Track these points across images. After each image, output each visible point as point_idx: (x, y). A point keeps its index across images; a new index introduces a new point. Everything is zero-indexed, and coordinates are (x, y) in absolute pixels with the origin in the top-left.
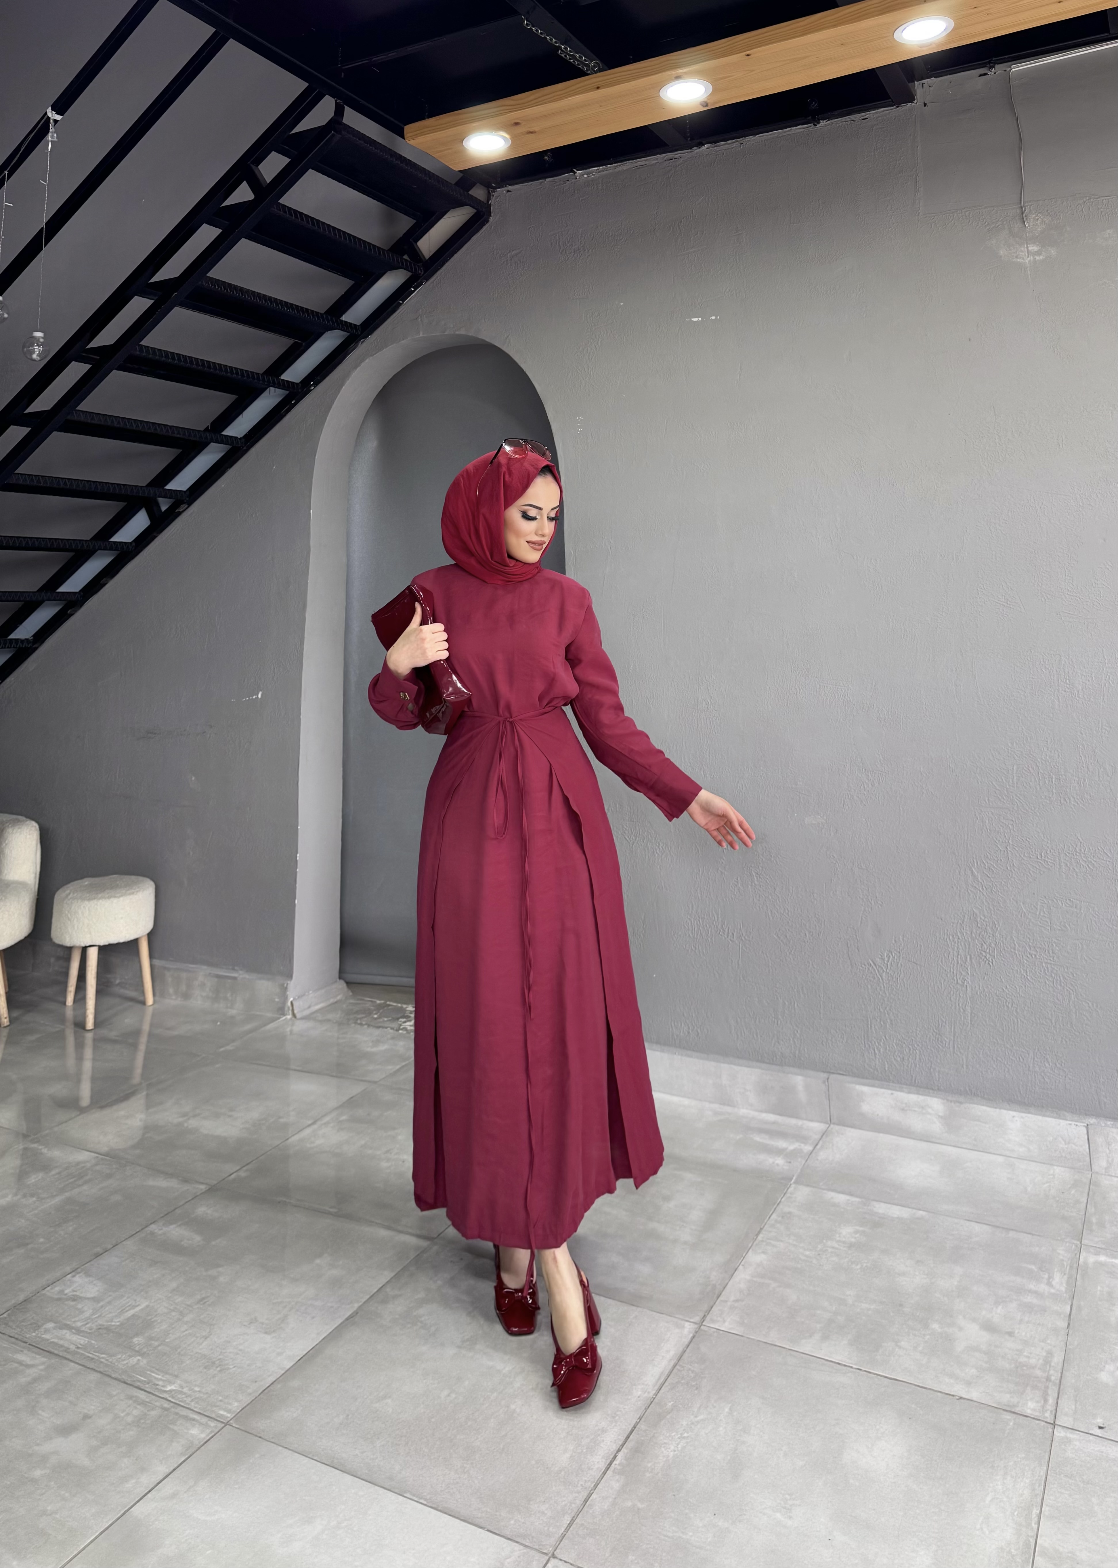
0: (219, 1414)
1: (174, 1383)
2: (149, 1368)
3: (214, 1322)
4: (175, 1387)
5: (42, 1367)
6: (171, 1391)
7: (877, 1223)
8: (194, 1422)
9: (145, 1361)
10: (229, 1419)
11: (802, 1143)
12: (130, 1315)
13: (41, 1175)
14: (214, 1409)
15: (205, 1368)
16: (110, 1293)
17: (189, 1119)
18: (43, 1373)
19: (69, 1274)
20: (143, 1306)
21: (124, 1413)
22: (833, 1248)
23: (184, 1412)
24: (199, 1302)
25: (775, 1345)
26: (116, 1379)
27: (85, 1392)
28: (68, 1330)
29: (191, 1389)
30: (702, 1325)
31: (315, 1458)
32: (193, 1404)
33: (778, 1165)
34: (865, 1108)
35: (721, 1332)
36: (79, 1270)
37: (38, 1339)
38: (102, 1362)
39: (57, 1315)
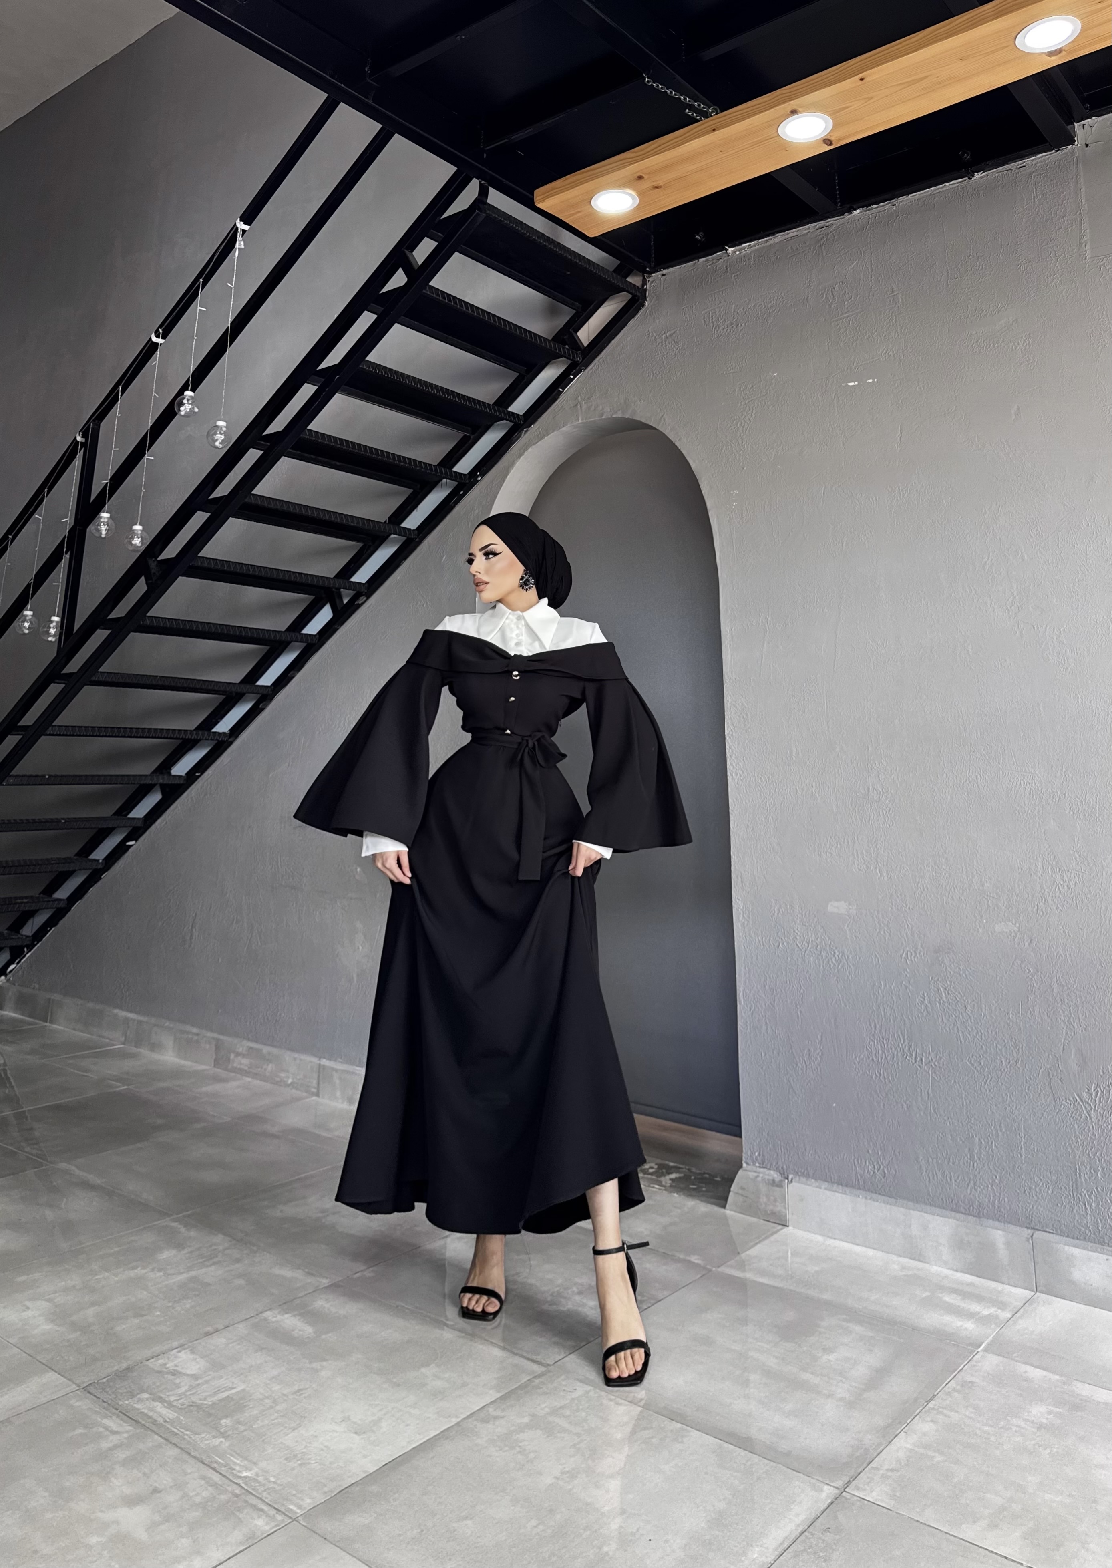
0: (289, 1508)
1: (250, 1470)
2: (229, 1451)
3: (306, 1415)
4: (252, 1474)
5: (125, 1435)
6: (246, 1477)
7: (1077, 1406)
8: (261, 1513)
9: (227, 1444)
10: (298, 1515)
11: (999, 1308)
12: (224, 1397)
13: (174, 1252)
14: (285, 1502)
15: (286, 1459)
16: (210, 1373)
17: (328, 1215)
18: (125, 1441)
19: (175, 1349)
20: (239, 1389)
21: (194, 1493)
22: (1017, 1426)
23: (253, 1500)
24: (295, 1393)
25: (930, 1526)
26: (195, 1457)
27: (161, 1466)
28: (160, 1402)
29: (266, 1479)
30: (844, 1491)
32: (265, 1494)
33: (966, 1329)
34: (1077, 1275)
35: (866, 1502)
36: (186, 1346)
37: (129, 1407)
38: (184, 1439)
39: (154, 1387)
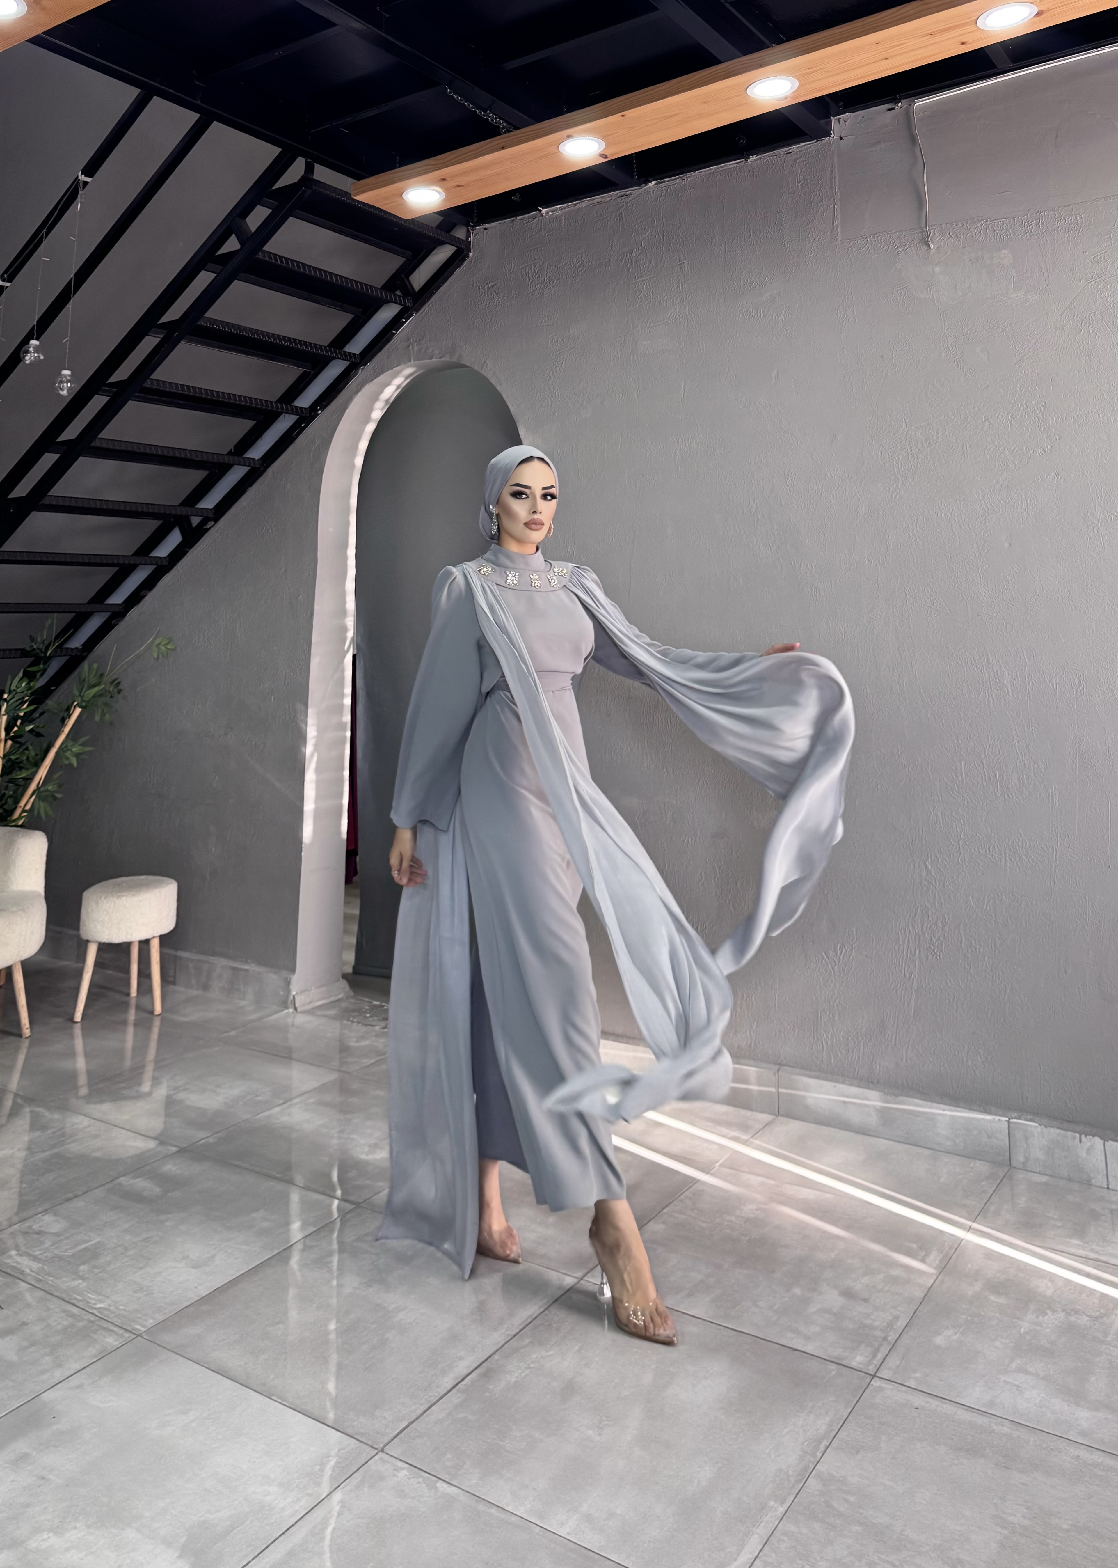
0: (135, 1328)
1: (104, 1302)
2: (86, 1290)
3: (152, 1257)
4: (105, 1305)
6: (100, 1308)
8: (111, 1333)
9: (85, 1284)
10: (142, 1332)
12: (82, 1248)
14: (131, 1324)
15: (134, 1292)
16: (70, 1230)
19: (40, 1213)
20: (95, 1241)
21: (56, 1323)
23: (105, 1324)
24: (144, 1240)
26: (56, 1297)
28: (27, 1257)
29: (117, 1308)
30: (582, 1279)
31: (205, 1365)
32: (115, 1319)
39: (21, 1245)
